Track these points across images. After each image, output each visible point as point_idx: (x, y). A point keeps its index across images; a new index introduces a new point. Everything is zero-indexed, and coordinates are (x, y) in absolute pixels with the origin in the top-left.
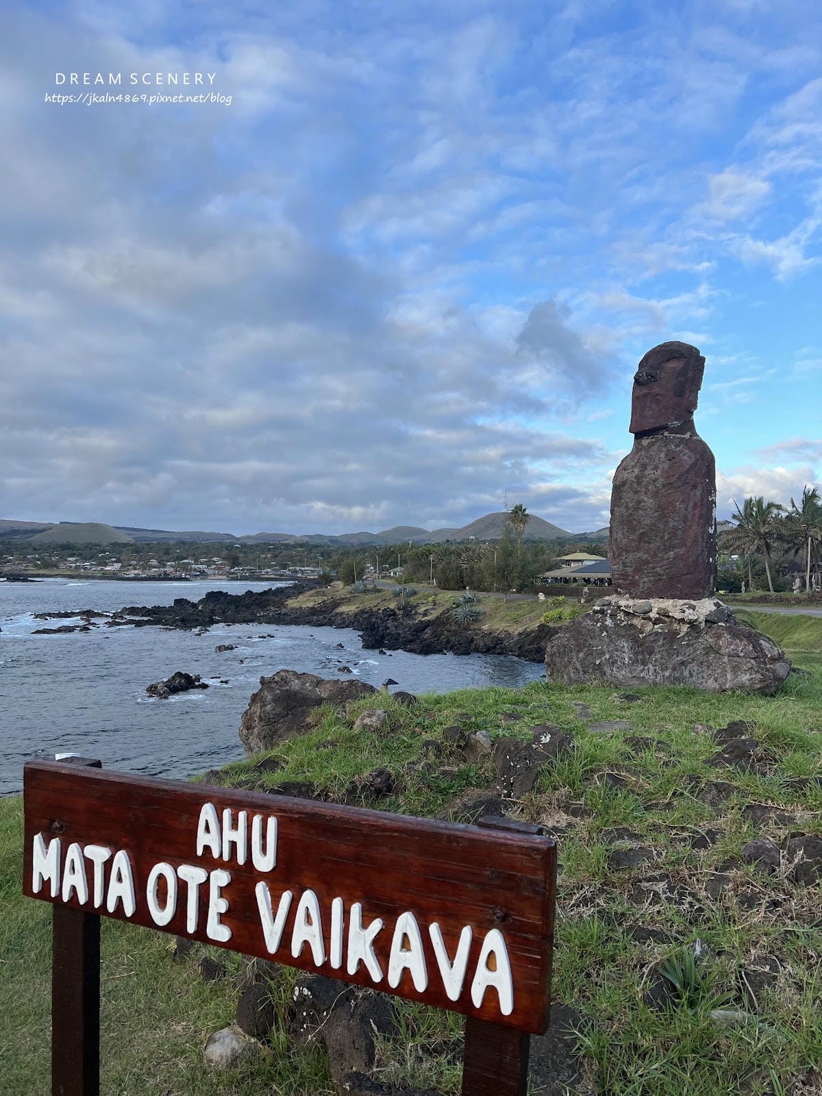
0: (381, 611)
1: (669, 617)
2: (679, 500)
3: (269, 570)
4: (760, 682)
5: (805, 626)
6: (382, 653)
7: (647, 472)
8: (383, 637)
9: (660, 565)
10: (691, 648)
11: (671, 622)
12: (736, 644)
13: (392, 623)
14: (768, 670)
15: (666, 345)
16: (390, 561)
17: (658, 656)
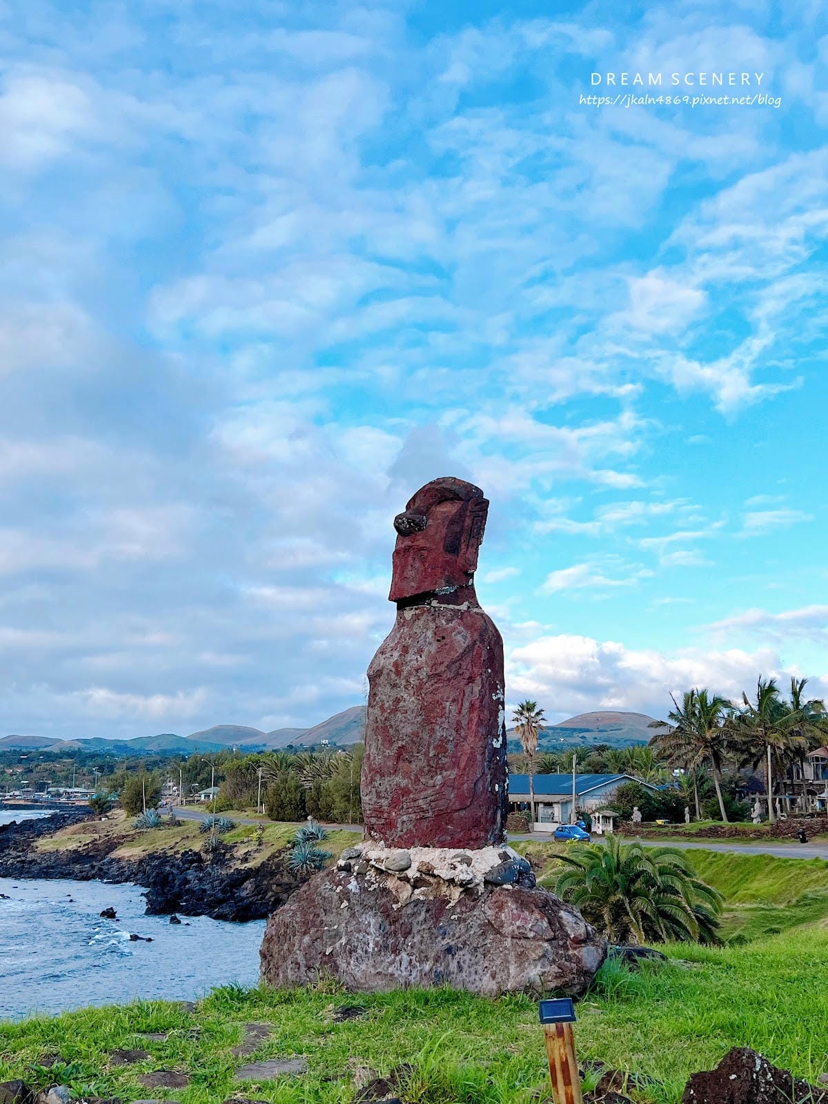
0: (179, 856)
1: (434, 876)
2: (448, 698)
3: (17, 793)
4: (556, 977)
5: (767, 870)
6: (175, 921)
7: (408, 658)
8: (179, 896)
9: (423, 794)
10: (462, 925)
11: (438, 883)
12: (525, 919)
13: (195, 874)
14: (569, 959)
15: (438, 482)
16: (200, 777)
17: (417, 939)
